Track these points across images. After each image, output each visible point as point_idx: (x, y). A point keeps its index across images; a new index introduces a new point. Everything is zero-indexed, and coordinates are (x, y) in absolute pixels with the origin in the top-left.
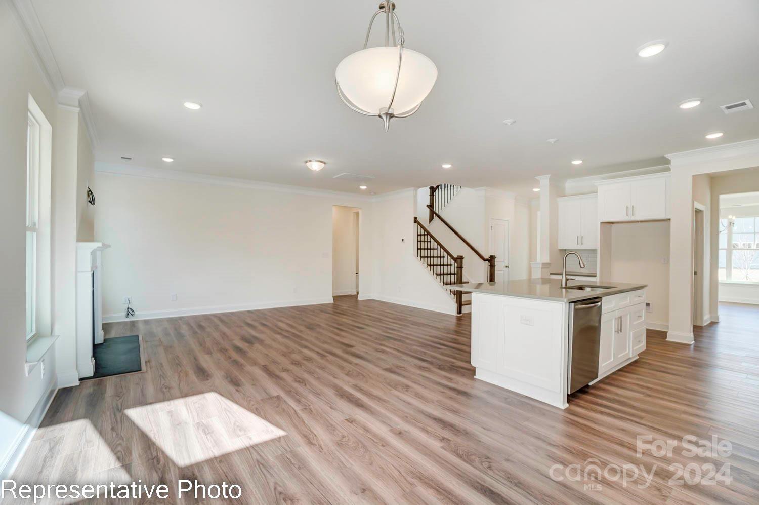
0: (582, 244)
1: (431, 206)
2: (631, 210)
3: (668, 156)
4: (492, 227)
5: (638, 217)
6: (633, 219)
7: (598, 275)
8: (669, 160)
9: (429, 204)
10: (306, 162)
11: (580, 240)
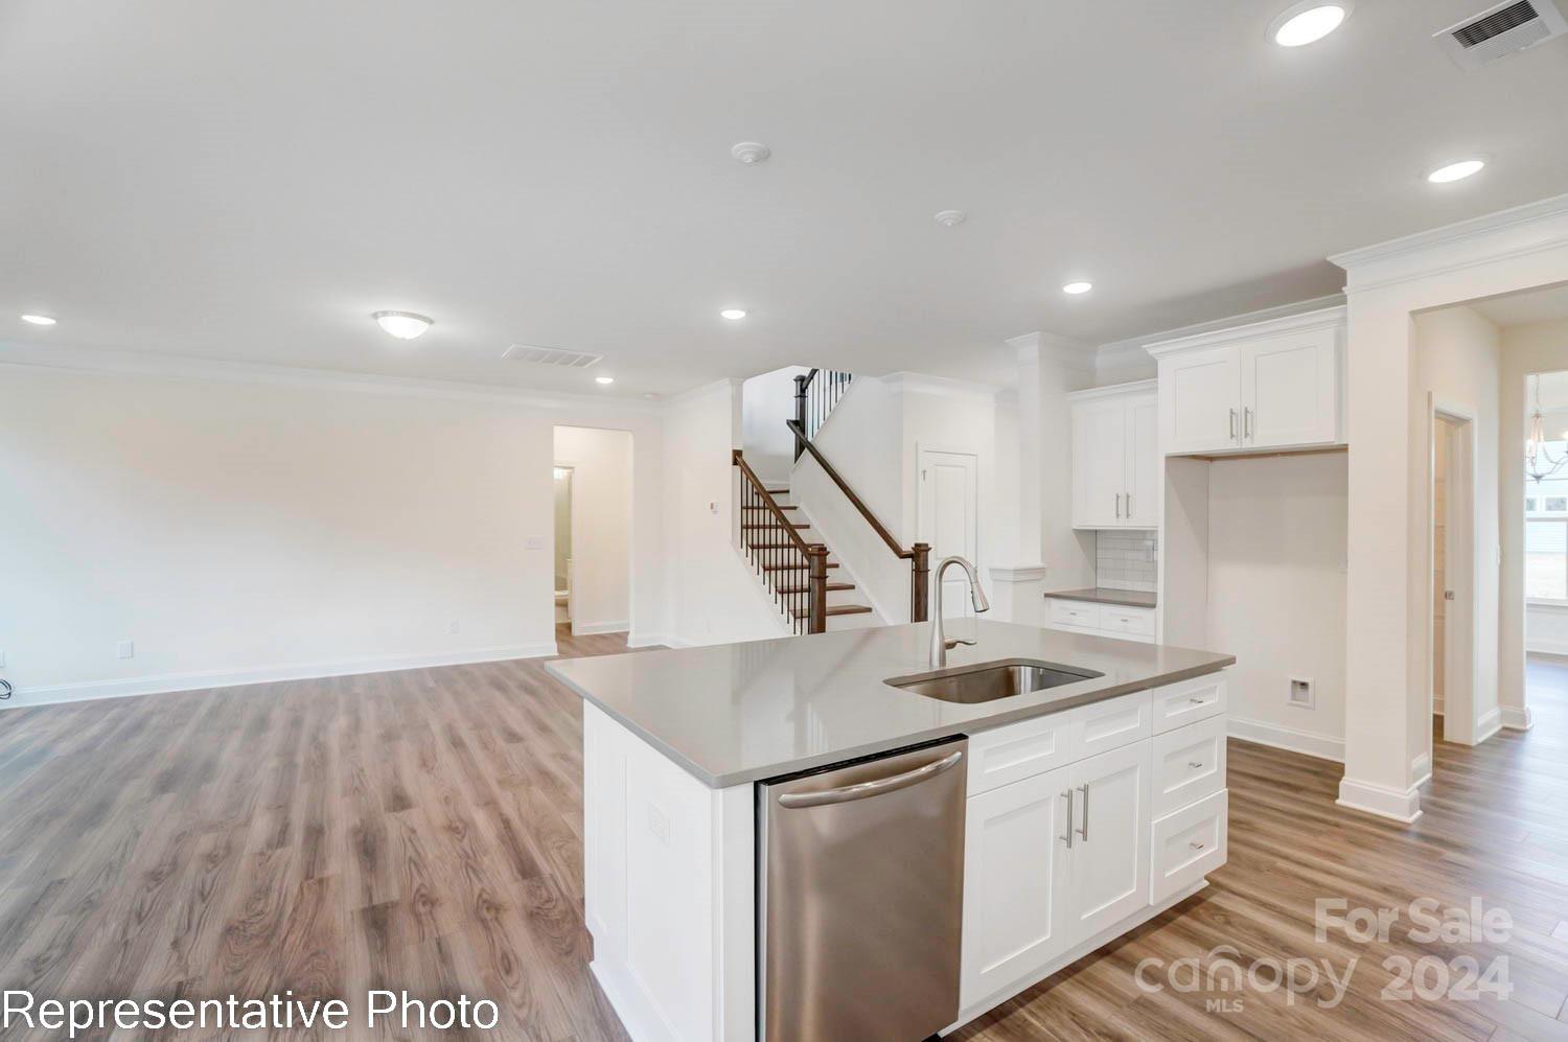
0: (1128, 515)
1: (799, 425)
2: (1241, 419)
3: (1336, 260)
4: (924, 472)
5: (1262, 440)
6: (1247, 445)
7: (1160, 601)
8: (1342, 270)
9: (794, 419)
10: (375, 316)
11: (1124, 503)
